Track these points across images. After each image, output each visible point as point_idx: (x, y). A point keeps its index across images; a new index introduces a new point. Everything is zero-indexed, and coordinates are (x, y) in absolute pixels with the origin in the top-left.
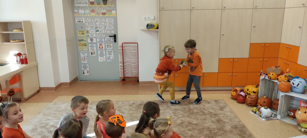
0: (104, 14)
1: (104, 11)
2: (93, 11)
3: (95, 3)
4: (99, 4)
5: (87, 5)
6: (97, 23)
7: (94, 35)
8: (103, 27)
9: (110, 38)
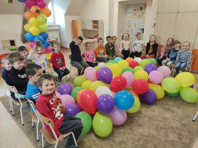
0: (140, 16)
1: (140, 14)
2: (135, 15)
3: (137, 10)
4: (138, 10)
5: (133, 11)
6: (136, 22)
7: (134, 29)
8: (138, 24)
9: (140, 30)
